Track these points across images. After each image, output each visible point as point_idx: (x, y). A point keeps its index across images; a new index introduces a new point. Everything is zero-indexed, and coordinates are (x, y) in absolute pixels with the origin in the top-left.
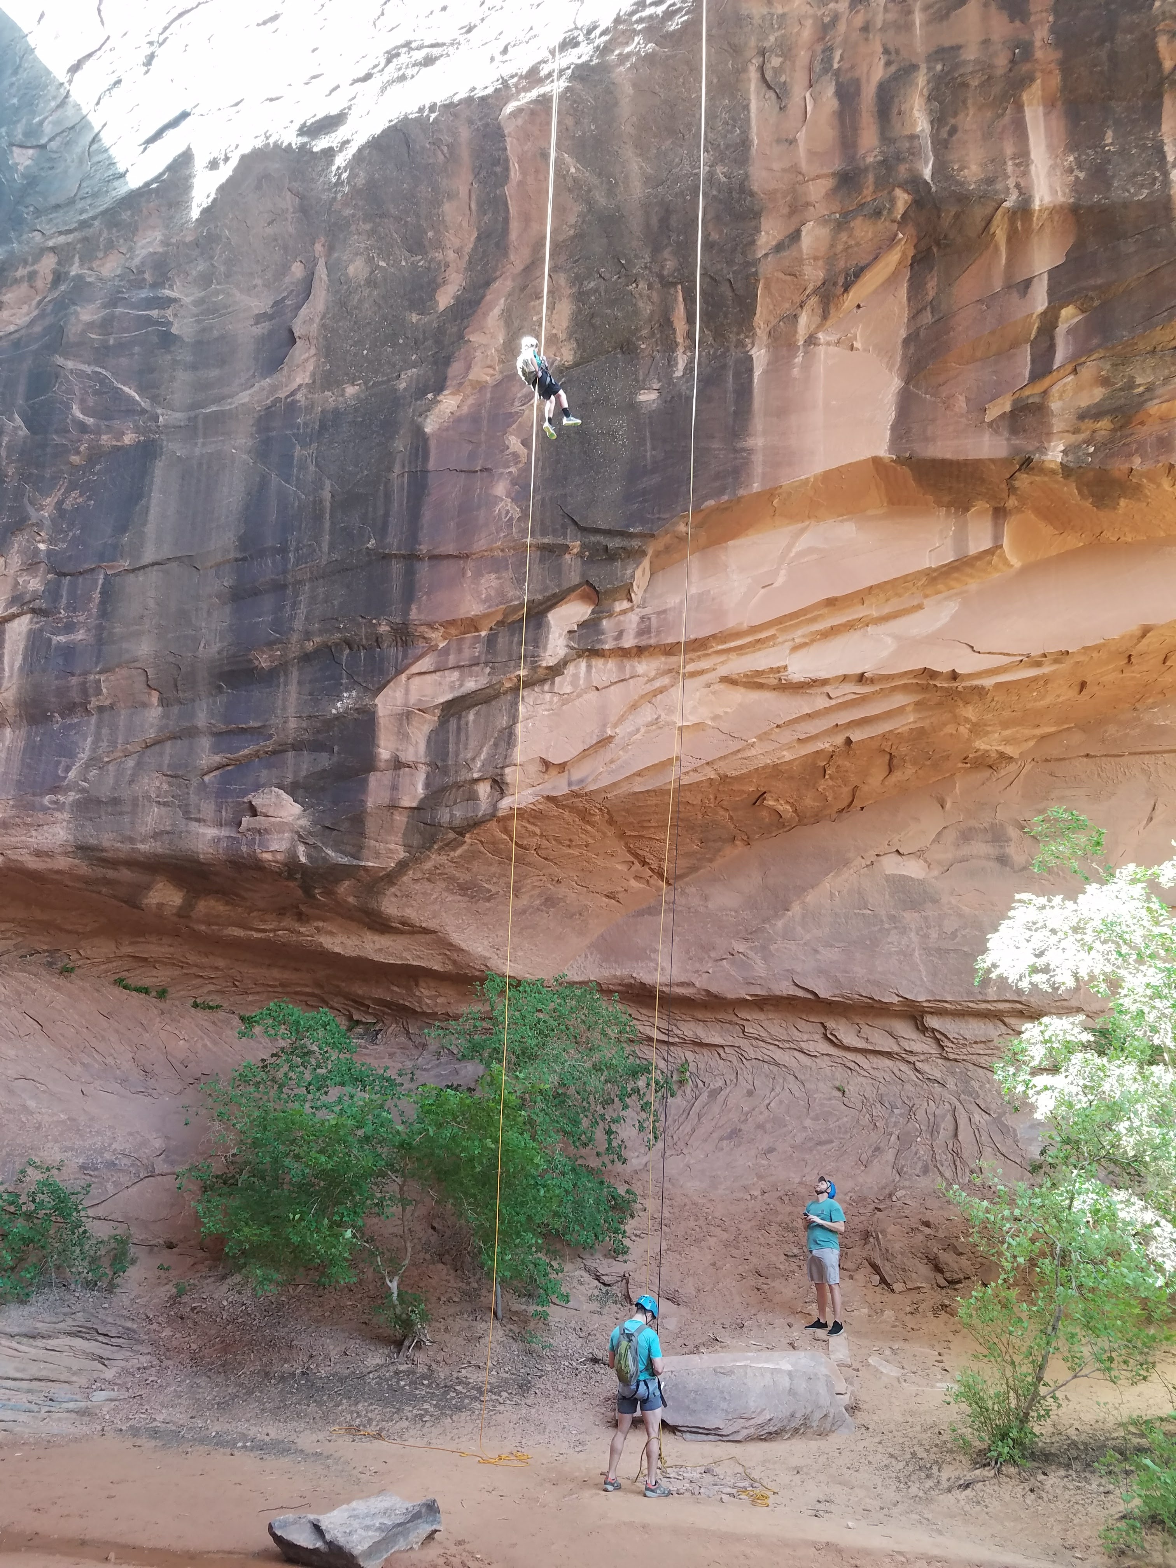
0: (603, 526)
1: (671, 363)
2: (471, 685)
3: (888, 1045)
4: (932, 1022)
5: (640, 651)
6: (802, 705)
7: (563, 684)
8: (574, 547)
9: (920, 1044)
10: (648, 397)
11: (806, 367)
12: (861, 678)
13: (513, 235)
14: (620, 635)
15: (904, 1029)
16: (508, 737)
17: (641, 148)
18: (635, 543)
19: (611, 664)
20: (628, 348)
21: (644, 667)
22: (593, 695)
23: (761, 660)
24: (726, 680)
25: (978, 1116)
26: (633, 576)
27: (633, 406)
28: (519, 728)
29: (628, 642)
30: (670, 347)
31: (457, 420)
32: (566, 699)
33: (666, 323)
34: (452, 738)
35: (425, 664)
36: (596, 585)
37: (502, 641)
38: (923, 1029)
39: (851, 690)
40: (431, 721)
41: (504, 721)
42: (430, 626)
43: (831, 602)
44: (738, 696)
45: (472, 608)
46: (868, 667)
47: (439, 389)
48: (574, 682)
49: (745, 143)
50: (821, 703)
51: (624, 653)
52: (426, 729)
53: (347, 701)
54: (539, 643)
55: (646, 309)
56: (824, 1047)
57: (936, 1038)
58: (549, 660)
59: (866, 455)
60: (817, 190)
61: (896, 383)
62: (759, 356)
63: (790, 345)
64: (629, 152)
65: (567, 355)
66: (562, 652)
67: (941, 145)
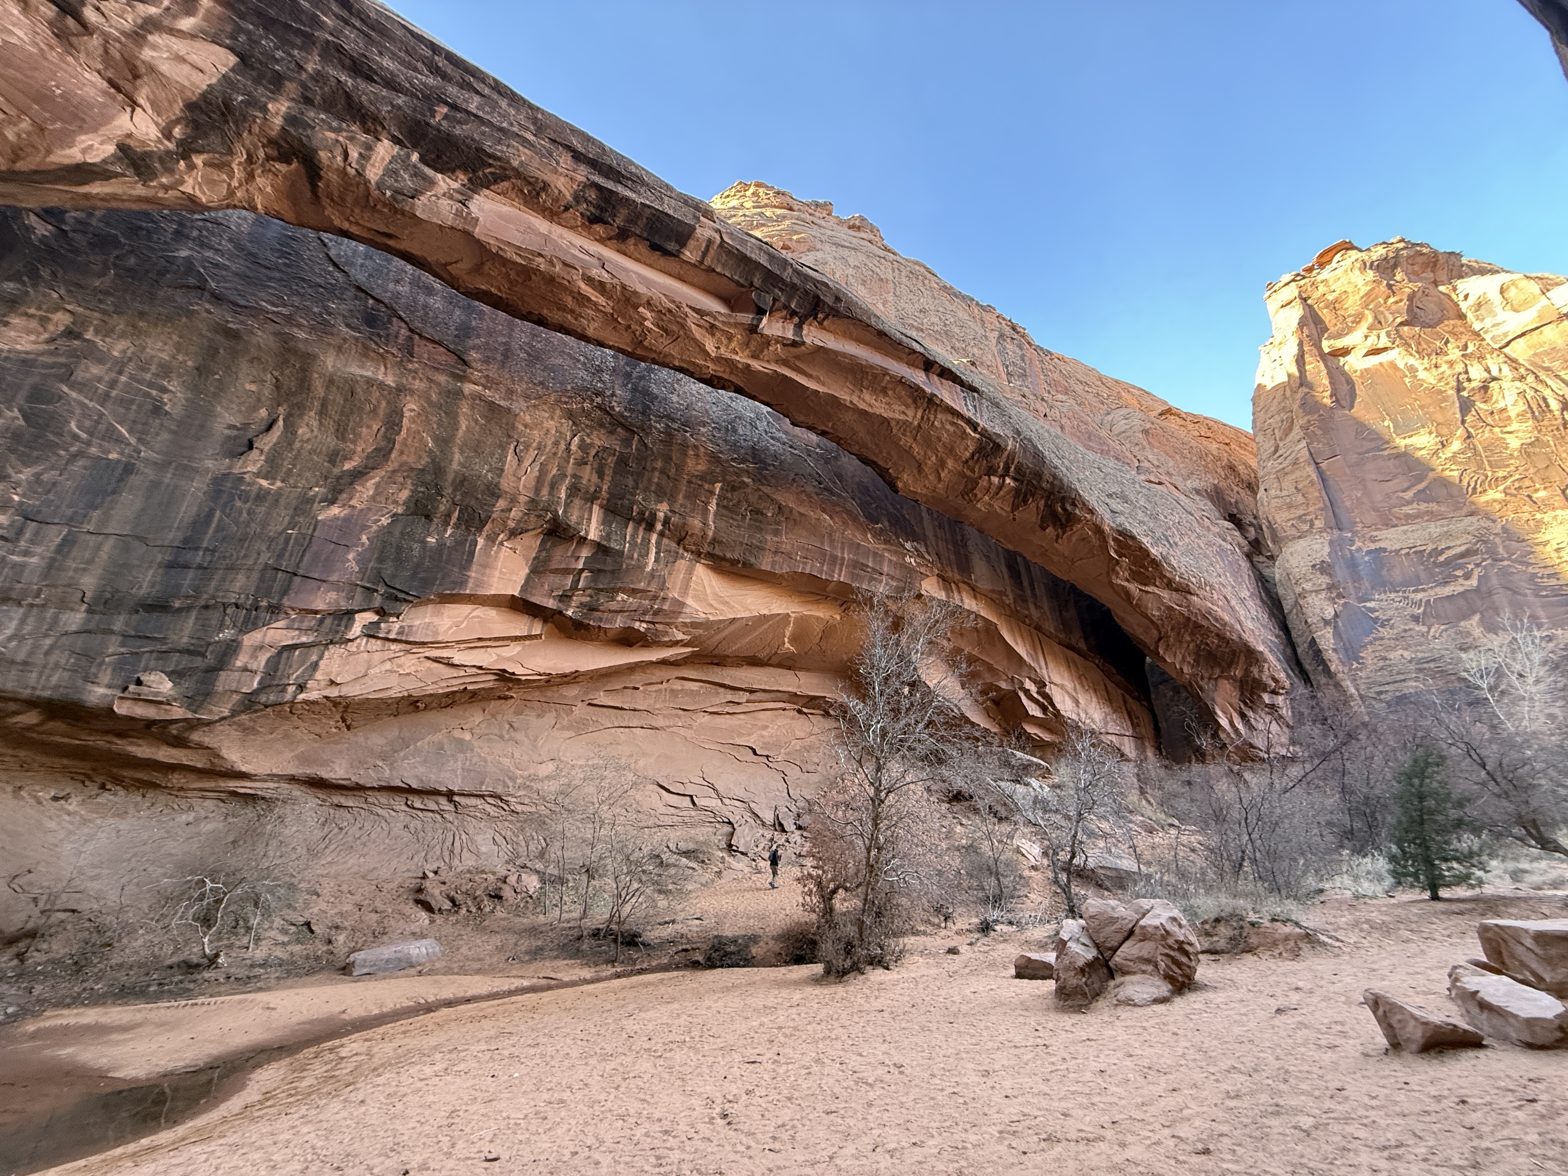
0: (398, 587)
1: (445, 531)
2: (304, 639)
3: (433, 806)
4: (456, 798)
5: (395, 641)
6: (454, 673)
7: (352, 647)
8: (381, 591)
9: (449, 807)
10: (431, 540)
11: (497, 553)
12: (480, 668)
13: (393, 455)
14: (389, 632)
15: (443, 801)
16: (315, 666)
17: (462, 451)
18: (411, 598)
19: (379, 642)
20: (428, 517)
21: (394, 647)
22: (365, 655)
23: (445, 653)
24: (428, 658)
25: (464, 836)
26: (404, 610)
27: (424, 542)
28: (322, 663)
29: (392, 636)
30: (446, 523)
31: (336, 518)
32: (352, 654)
33: (448, 515)
34: (283, 661)
35: (281, 624)
36: (385, 610)
37: (328, 621)
38: (451, 801)
39: (474, 670)
40: (274, 651)
41: (314, 658)
42: (293, 609)
43: (480, 639)
44: (429, 664)
45: (320, 605)
46: (485, 665)
47: (332, 502)
48: (358, 647)
49: (502, 470)
50: (462, 673)
51: (387, 639)
52: (268, 655)
53: (226, 634)
54: (348, 627)
55: (442, 508)
56: (404, 808)
57: (456, 805)
58: (350, 636)
59: (510, 593)
60: (522, 499)
61: (527, 571)
62: (481, 541)
63: (494, 542)
64: (456, 450)
65: (400, 510)
66: (358, 633)
67: (567, 505)
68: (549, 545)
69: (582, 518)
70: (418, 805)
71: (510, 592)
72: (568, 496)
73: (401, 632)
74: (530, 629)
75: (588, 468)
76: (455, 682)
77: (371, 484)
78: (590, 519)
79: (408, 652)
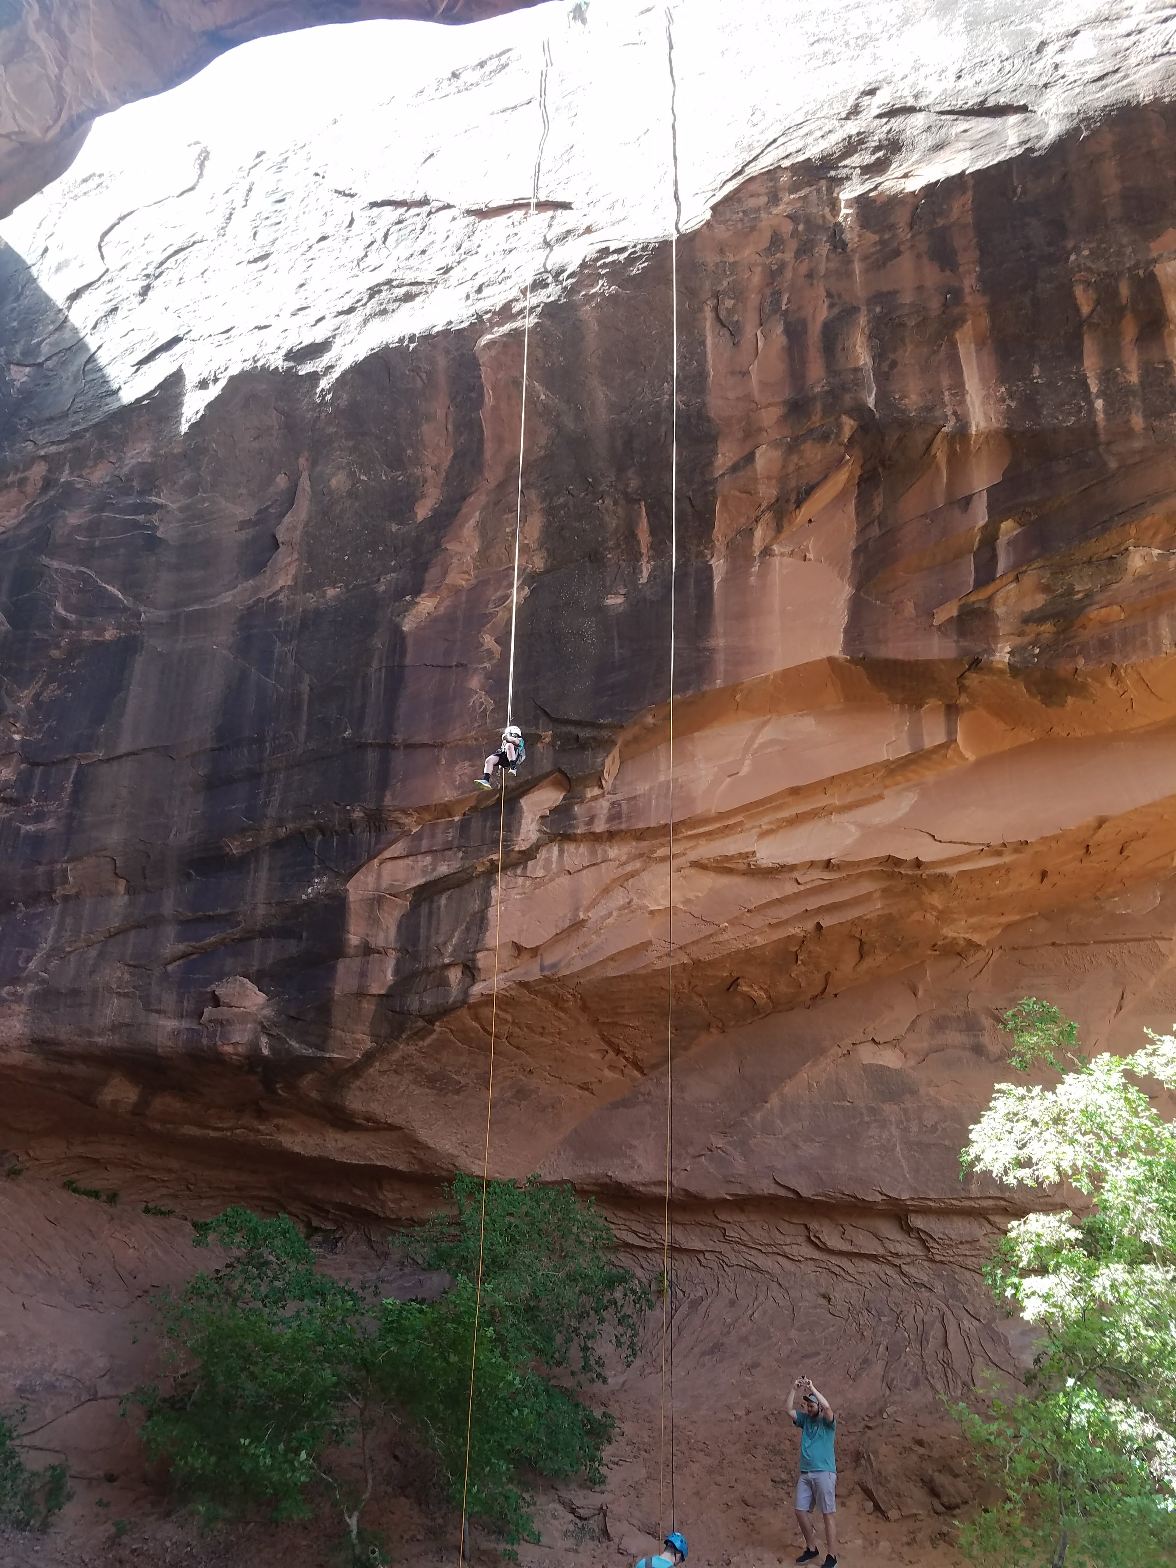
0: (576, 718)
1: (636, 571)
2: (443, 869)
4: (917, 1221)
5: (611, 836)
6: (773, 890)
7: (536, 868)
8: (546, 737)
9: (905, 1244)
10: (614, 601)
11: (762, 576)
12: (828, 865)
13: (488, 454)
14: (592, 820)
15: (888, 1229)
16: (480, 922)
17: (606, 379)
18: (605, 734)
19: (583, 849)
20: (596, 557)
21: (614, 851)
22: (565, 880)
23: (731, 846)
24: (697, 864)
25: (966, 1323)
26: (603, 764)
27: (602, 609)
28: (491, 911)
29: (600, 827)
30: (635, 556)
31: (433, 620)
32: (538, 883)
33: (631, 536)
34: (423, 922)
35: (398, 848)
36: (568, 772)
37: (475, 826)
38: (907, 1230)
39: (818, 876)
40: (404, 904)
41: (476, 905)
42: (404, 811)
43: (795, 791)
44: (709, 881)
45: (446, 794)
46: (834, 854)
47: (417, 591)
48: (547, 867)
49: (703, 375)
50: (790, 888)
51: (595, 838)
52: (397, 914)
53: (318, 886)
54: (512, 826)
55: (612, 523)
56: (808, 1251)
57: (923, 1239)
58: (521, 844)
59: (823, 655)
60: (769, 417)
61: (847, 591)
62: (719, 565)
64: (595, 382)
65: (538, 563)
66: (534, 836)
67: (883, 377)
68: (878, 503)
69: (935, 392)
70: (833, 1241)
71: (820, 654)
72: (879, 356)
73: (615, 815)
74: (915, 734)
75: (906, 263)
76: (783, 913)
77: (469, 528)
78: (958, 388)
79: (647, 858)
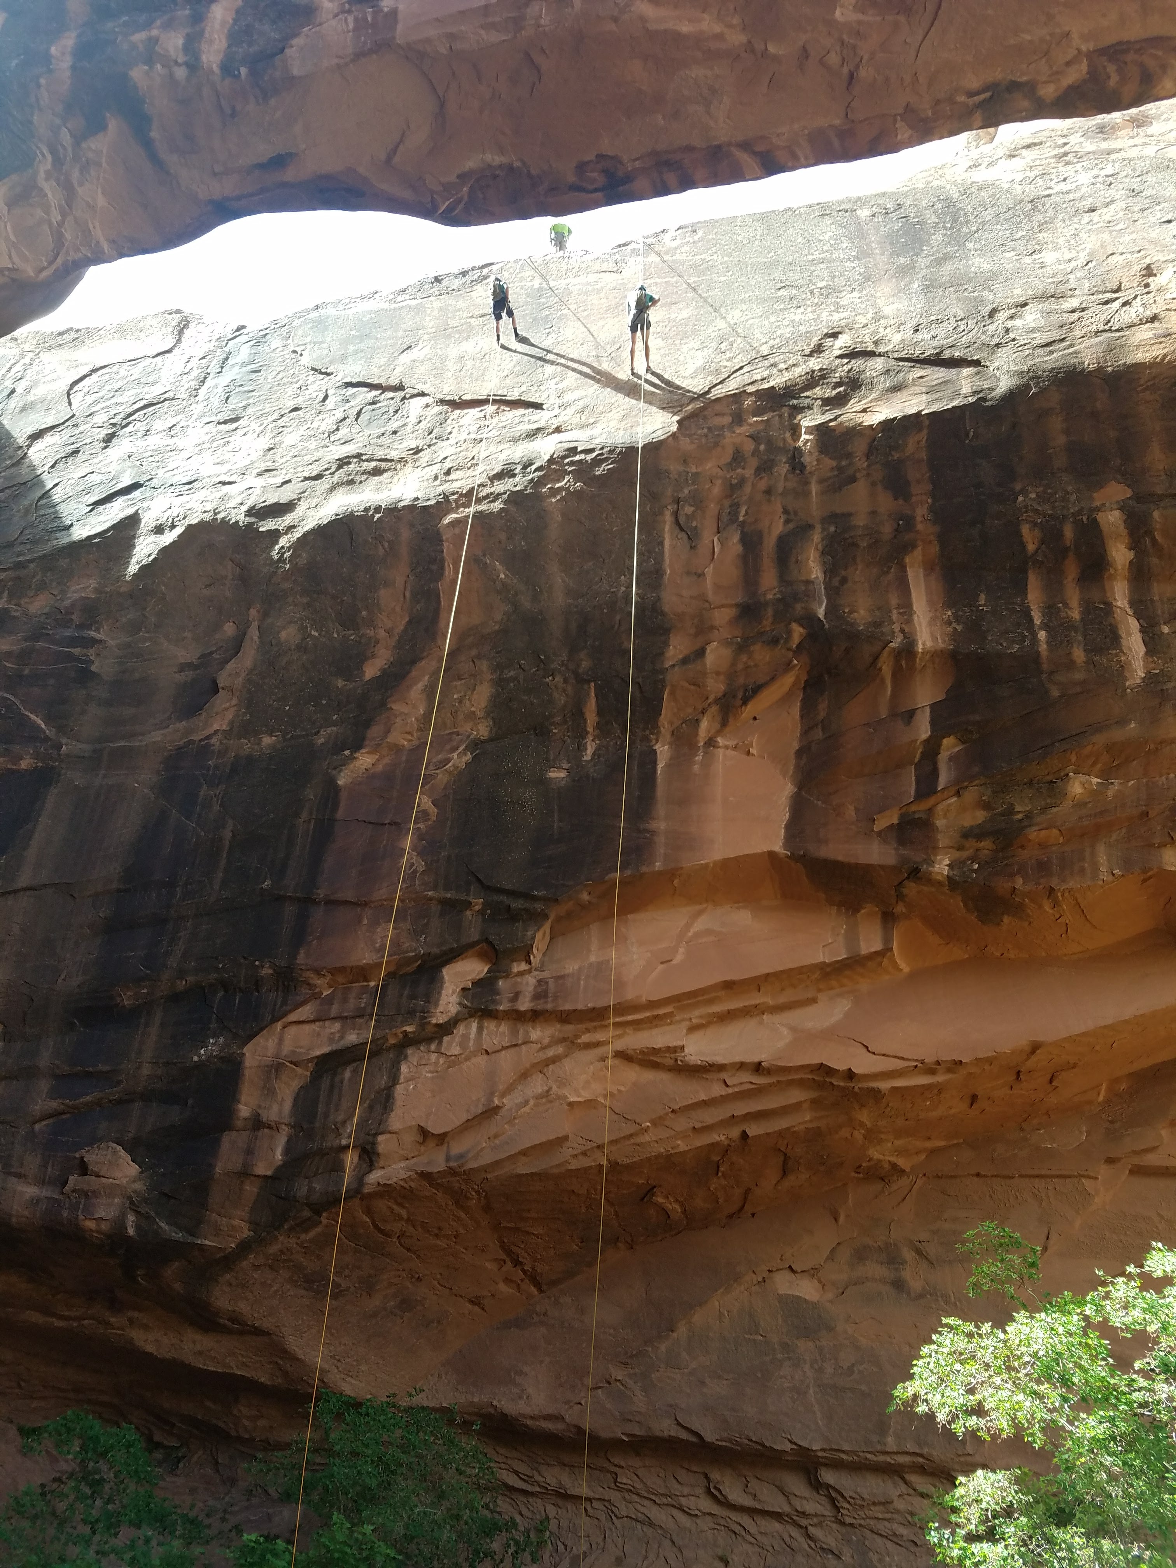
0: (509, 887)
1: (581, 748)
2: (352, 1038)
3: (778, 1504)
4: (828, 1476)
5: (535, 1016)
6: (698, 1091)
7: (452, 1045)
8: (477, 904)
9: (815, 1504)
10: (557, 775)
11: (706, 765)
12: (758, 1068)
14: (516, 996)
15: (796, 1484)
16: (386, 1099)
17: (565, 566)
18: (539, 906)
19: (504, 1028)
20: (541, 731)
21: (537, 1033)
22: (481, 1060)
23: (658, 1038)
24: (621, 1055)
26: (533, 938)
27: (543, 782)
28: (399, 1090)
29: (524, 1005)
30: (580, 734)
31: (371, 776)
32: (453, 1061)
33: (578, 714)
34: (323, 1097)
35: (306, 1012)
36: (496, 943)
37: (391, 994)
38: (817, 1485)
39: (746, 1079)
40: (304, 1074)
41: (383, 1081)
42: (318, 972)
43: (729, 986)
44: (633, 1074)
45: (364, 956)
46: (765, 1057)
47: (357, 746)
48: (463, 1044)
49: (658, 572)
50: (718, 1090)
51: (518, 1017)
52: (294, 1084)
53: (212, 1048)
54: (432, 998)
55: (561, 700)
56: (706, 1505)
57: (833, 1497)
58: (439, 1017)
59: (764, 848)
60: (722, 617)
61: (789, 789)
62: (663, 751)
63: (693, 746)
64: (554, 568)
65: (483, 731)
66: (453, 1009)
67: (834, 591)
68: (823, 708)
69: (884, 609)
70: (736, 1495)
71: (762, 847)
72: (830, 571)
73: (540, 994)
74: (852, 938)
75: (860, 492)
76: (710, 1116)
77: (416, 691)
78: (906, 608)
79: (571, 1043)
